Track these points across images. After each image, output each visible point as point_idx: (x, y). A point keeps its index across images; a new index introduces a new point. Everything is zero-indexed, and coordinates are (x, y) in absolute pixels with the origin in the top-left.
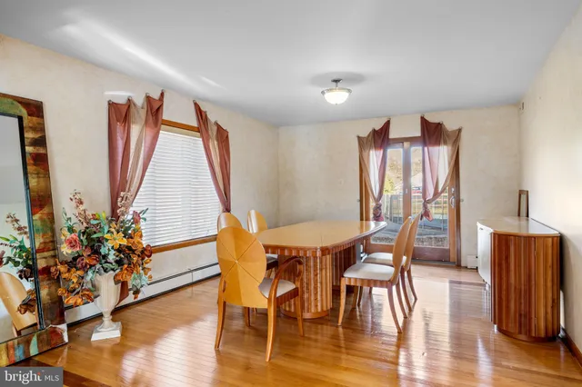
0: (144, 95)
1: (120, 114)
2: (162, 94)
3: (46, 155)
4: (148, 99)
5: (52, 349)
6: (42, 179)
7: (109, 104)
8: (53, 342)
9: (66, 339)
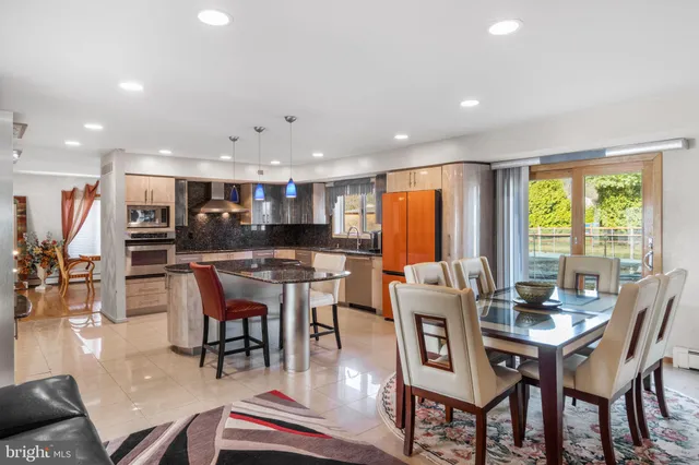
0: (85, 185)
1: (69, 196)
2: (98, 182)
4: (87, 186)
7: (62, 192)
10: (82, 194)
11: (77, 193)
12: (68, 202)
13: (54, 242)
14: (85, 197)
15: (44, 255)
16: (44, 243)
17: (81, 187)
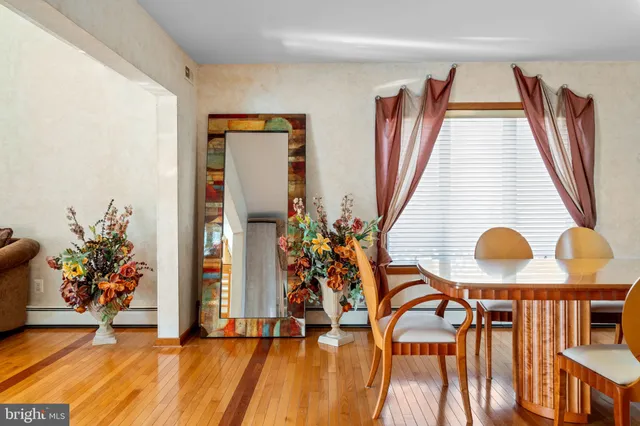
0: (425, 79)
1: (390, 109)
2: (452, 72)
3: (304, 163)
4: (430, 82)
5: (291, 337)
6: (298, 186)
7: (377, 101)
8: (292, 332)
9: (303, 334)
10: (417, 104)
11: (406, 102)
12: (388, 127)
13: (358, 224)
14: (423, 110)
15: (337, 257)
16: (337, 226)
17: (416, 86)
